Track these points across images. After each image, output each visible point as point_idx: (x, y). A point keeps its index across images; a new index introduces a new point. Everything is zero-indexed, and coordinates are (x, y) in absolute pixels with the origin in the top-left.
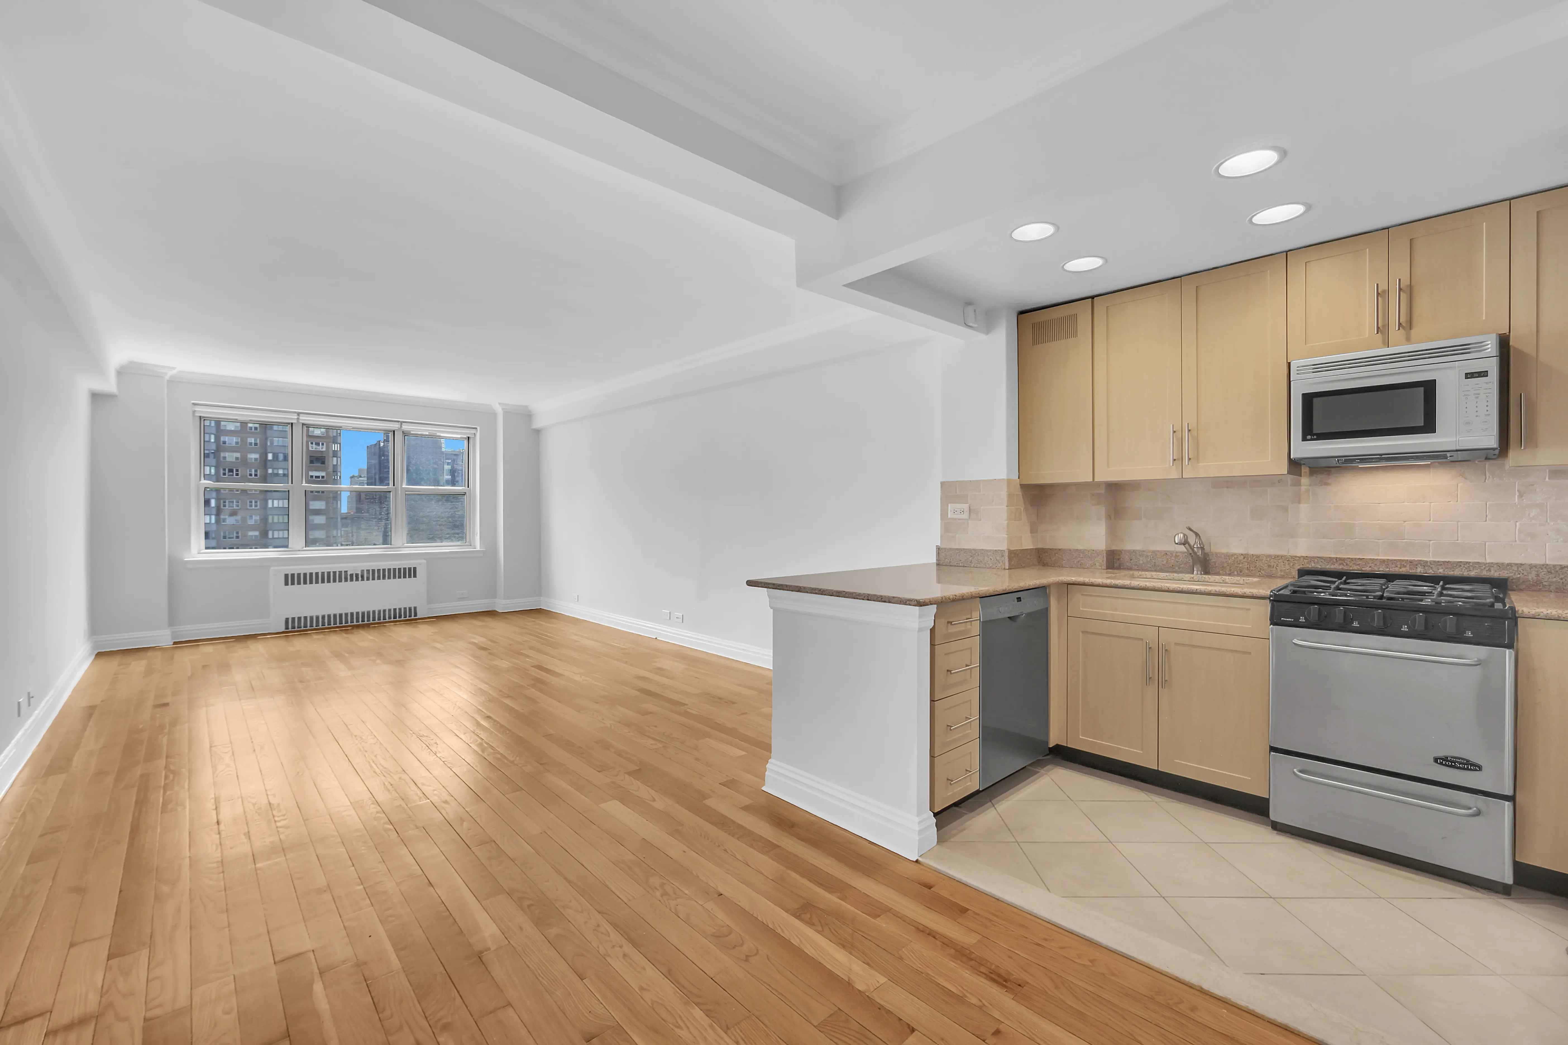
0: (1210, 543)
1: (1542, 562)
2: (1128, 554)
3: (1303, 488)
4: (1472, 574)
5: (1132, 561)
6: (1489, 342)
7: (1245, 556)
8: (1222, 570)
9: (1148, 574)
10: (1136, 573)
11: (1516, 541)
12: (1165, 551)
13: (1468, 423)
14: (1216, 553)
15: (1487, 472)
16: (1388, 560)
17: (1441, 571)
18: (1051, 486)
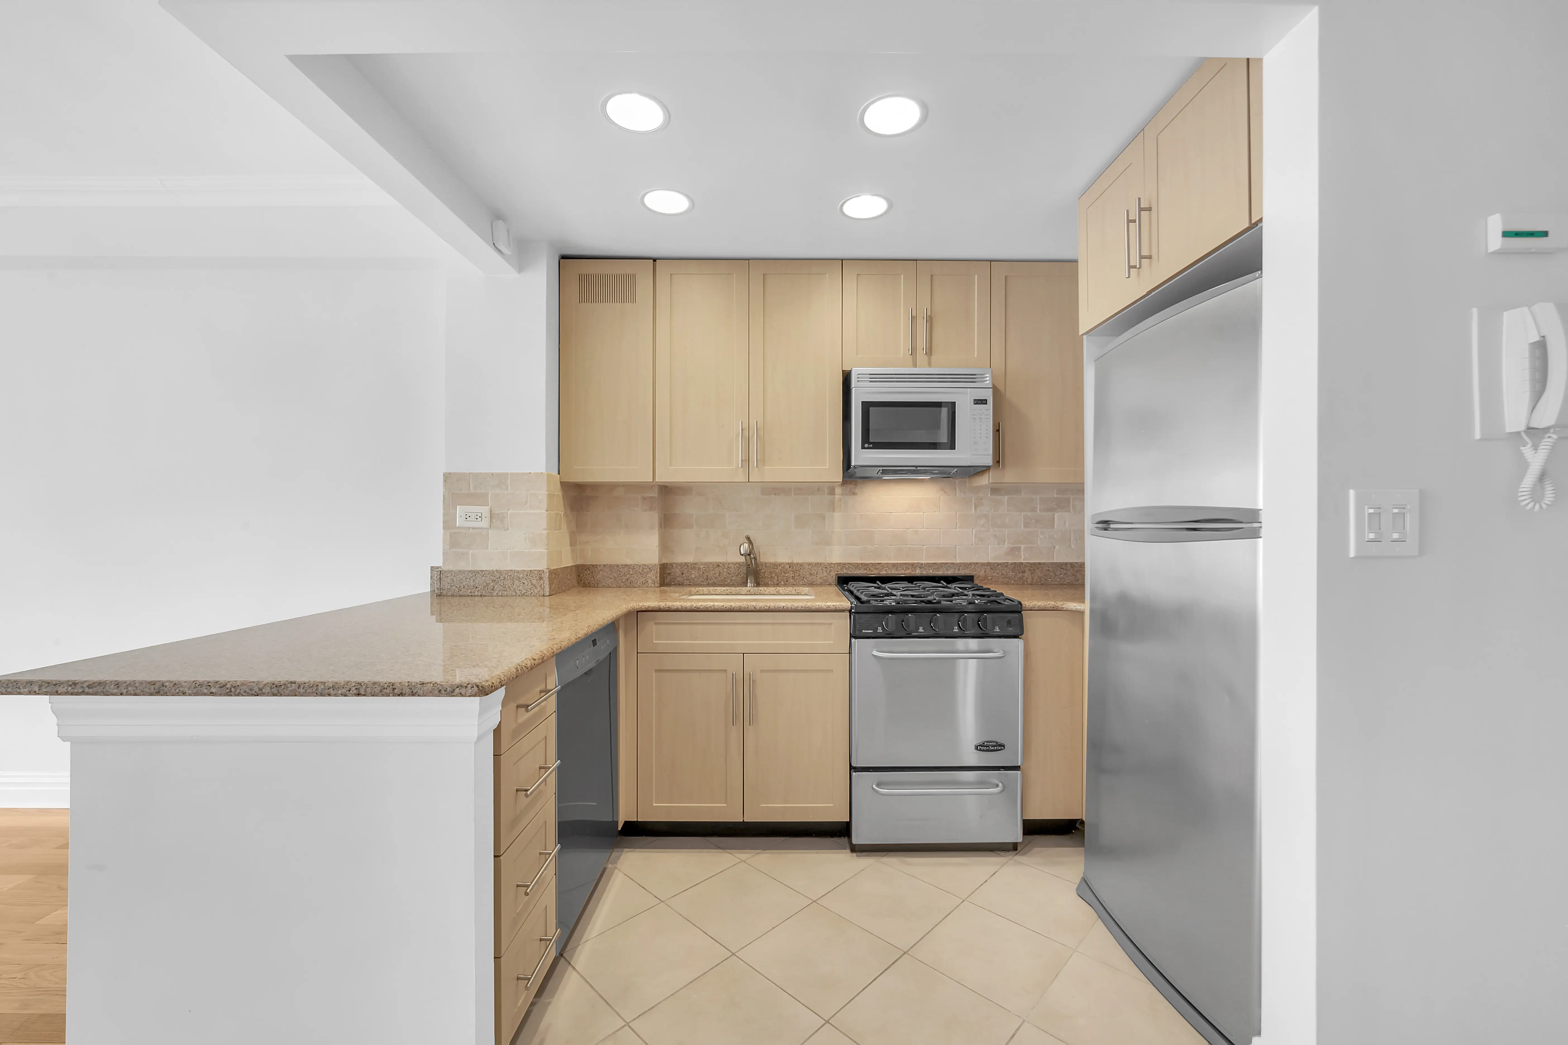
0: (760, 552)
1: (987, 561)
2: (679, 567)
3: (837, 496)
4: (950, 572)
5: (683, 575)
6: (988, 375)
7: (791, 565)
8: (771, 580)
9: (705, 589)
10: (694, 589)
11: (973, 545)
12: (717, 563)
13: (975, 443)
14: (765, 562)
15: (957, 488)
16: (897, 563)
17: (931, 571)
18: (594, 486)
